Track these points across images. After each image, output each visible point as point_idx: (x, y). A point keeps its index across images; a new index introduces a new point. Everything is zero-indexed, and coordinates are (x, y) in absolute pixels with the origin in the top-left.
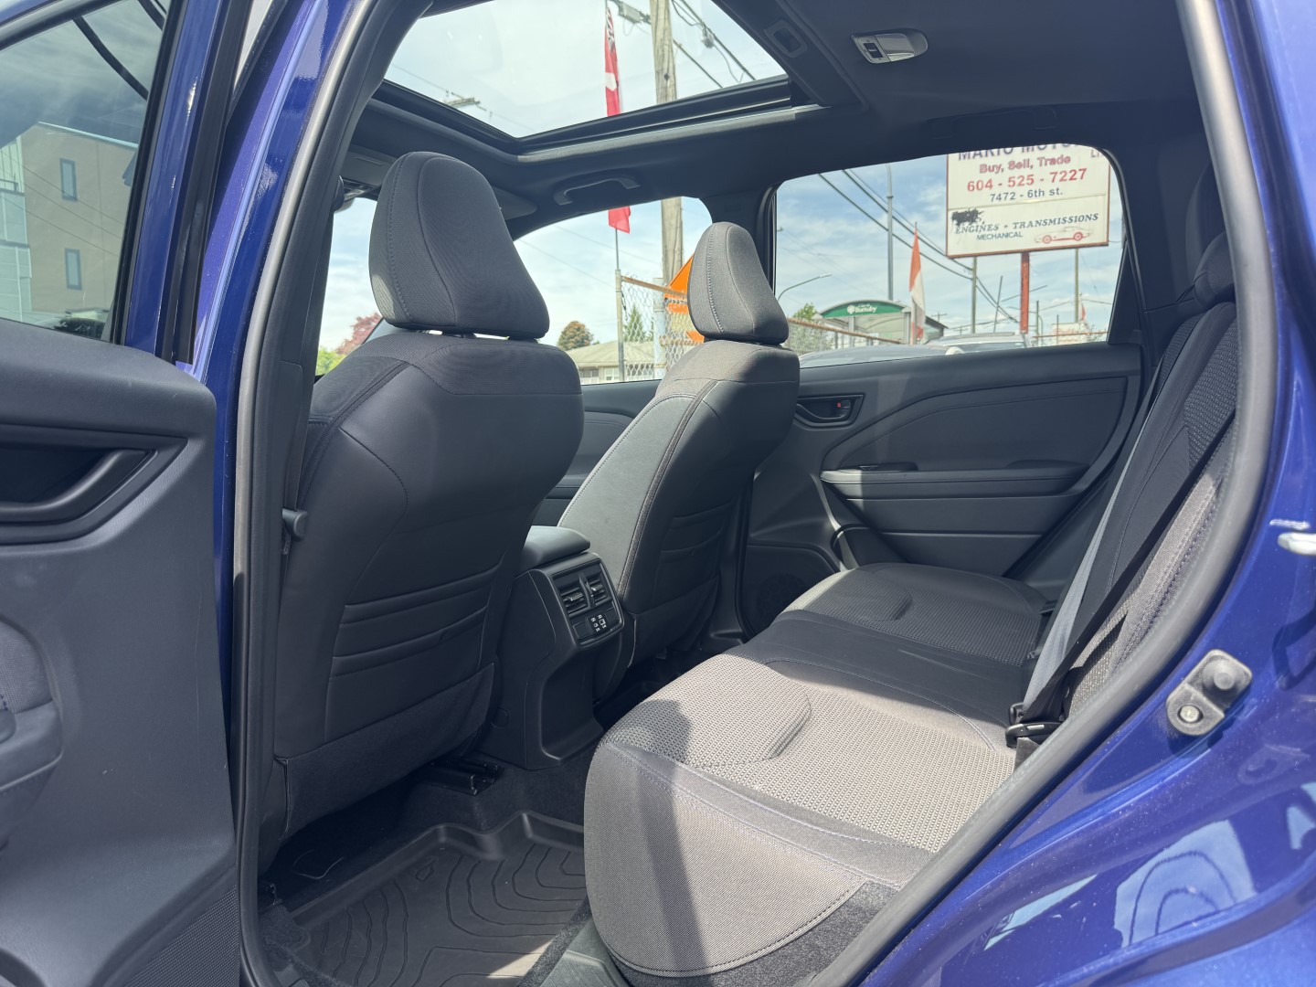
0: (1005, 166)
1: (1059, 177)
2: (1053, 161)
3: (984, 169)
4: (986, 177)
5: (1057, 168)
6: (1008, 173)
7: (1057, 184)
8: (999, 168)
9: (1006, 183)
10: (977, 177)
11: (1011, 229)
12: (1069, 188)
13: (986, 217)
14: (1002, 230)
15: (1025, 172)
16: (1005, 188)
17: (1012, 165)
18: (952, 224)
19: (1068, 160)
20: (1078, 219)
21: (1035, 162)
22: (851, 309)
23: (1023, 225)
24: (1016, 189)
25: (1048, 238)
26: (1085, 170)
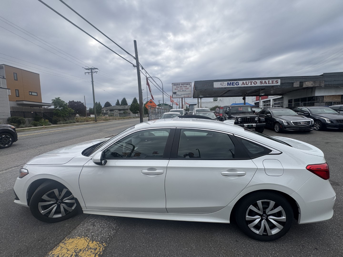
0: (179, 87)
1: (186, 89)
2: (185, 87)
3: (177, 87)
4: (177, 88)
5: (186, 88)
6: (180, 88)
7: (186, 90)
8: (178, 87)
9: (179, 89)
10: (176, 88)
11: (180, 95)
12: (187, 90)
13: (177, 93)
14: (179, 95)
15: (182, 88)
16: (179, 90)
17: (180, 87)
18: (173, 94)
19: (187, 87)
20: (188, 94)
21: (183, 87)
22: (161, 105)
23: (182, 94)
24: (181, 90)
25: (185, 96)
26: (189, 88)
